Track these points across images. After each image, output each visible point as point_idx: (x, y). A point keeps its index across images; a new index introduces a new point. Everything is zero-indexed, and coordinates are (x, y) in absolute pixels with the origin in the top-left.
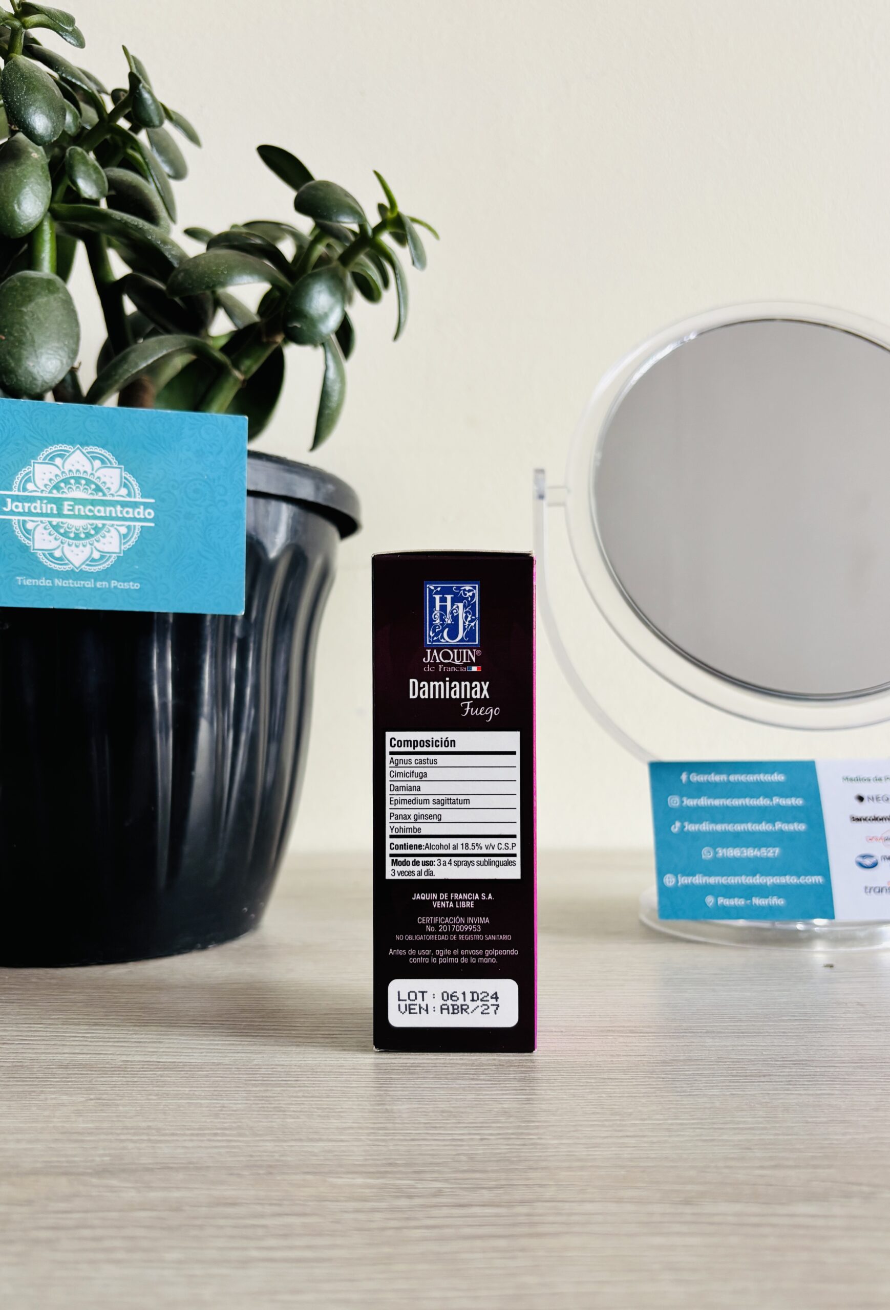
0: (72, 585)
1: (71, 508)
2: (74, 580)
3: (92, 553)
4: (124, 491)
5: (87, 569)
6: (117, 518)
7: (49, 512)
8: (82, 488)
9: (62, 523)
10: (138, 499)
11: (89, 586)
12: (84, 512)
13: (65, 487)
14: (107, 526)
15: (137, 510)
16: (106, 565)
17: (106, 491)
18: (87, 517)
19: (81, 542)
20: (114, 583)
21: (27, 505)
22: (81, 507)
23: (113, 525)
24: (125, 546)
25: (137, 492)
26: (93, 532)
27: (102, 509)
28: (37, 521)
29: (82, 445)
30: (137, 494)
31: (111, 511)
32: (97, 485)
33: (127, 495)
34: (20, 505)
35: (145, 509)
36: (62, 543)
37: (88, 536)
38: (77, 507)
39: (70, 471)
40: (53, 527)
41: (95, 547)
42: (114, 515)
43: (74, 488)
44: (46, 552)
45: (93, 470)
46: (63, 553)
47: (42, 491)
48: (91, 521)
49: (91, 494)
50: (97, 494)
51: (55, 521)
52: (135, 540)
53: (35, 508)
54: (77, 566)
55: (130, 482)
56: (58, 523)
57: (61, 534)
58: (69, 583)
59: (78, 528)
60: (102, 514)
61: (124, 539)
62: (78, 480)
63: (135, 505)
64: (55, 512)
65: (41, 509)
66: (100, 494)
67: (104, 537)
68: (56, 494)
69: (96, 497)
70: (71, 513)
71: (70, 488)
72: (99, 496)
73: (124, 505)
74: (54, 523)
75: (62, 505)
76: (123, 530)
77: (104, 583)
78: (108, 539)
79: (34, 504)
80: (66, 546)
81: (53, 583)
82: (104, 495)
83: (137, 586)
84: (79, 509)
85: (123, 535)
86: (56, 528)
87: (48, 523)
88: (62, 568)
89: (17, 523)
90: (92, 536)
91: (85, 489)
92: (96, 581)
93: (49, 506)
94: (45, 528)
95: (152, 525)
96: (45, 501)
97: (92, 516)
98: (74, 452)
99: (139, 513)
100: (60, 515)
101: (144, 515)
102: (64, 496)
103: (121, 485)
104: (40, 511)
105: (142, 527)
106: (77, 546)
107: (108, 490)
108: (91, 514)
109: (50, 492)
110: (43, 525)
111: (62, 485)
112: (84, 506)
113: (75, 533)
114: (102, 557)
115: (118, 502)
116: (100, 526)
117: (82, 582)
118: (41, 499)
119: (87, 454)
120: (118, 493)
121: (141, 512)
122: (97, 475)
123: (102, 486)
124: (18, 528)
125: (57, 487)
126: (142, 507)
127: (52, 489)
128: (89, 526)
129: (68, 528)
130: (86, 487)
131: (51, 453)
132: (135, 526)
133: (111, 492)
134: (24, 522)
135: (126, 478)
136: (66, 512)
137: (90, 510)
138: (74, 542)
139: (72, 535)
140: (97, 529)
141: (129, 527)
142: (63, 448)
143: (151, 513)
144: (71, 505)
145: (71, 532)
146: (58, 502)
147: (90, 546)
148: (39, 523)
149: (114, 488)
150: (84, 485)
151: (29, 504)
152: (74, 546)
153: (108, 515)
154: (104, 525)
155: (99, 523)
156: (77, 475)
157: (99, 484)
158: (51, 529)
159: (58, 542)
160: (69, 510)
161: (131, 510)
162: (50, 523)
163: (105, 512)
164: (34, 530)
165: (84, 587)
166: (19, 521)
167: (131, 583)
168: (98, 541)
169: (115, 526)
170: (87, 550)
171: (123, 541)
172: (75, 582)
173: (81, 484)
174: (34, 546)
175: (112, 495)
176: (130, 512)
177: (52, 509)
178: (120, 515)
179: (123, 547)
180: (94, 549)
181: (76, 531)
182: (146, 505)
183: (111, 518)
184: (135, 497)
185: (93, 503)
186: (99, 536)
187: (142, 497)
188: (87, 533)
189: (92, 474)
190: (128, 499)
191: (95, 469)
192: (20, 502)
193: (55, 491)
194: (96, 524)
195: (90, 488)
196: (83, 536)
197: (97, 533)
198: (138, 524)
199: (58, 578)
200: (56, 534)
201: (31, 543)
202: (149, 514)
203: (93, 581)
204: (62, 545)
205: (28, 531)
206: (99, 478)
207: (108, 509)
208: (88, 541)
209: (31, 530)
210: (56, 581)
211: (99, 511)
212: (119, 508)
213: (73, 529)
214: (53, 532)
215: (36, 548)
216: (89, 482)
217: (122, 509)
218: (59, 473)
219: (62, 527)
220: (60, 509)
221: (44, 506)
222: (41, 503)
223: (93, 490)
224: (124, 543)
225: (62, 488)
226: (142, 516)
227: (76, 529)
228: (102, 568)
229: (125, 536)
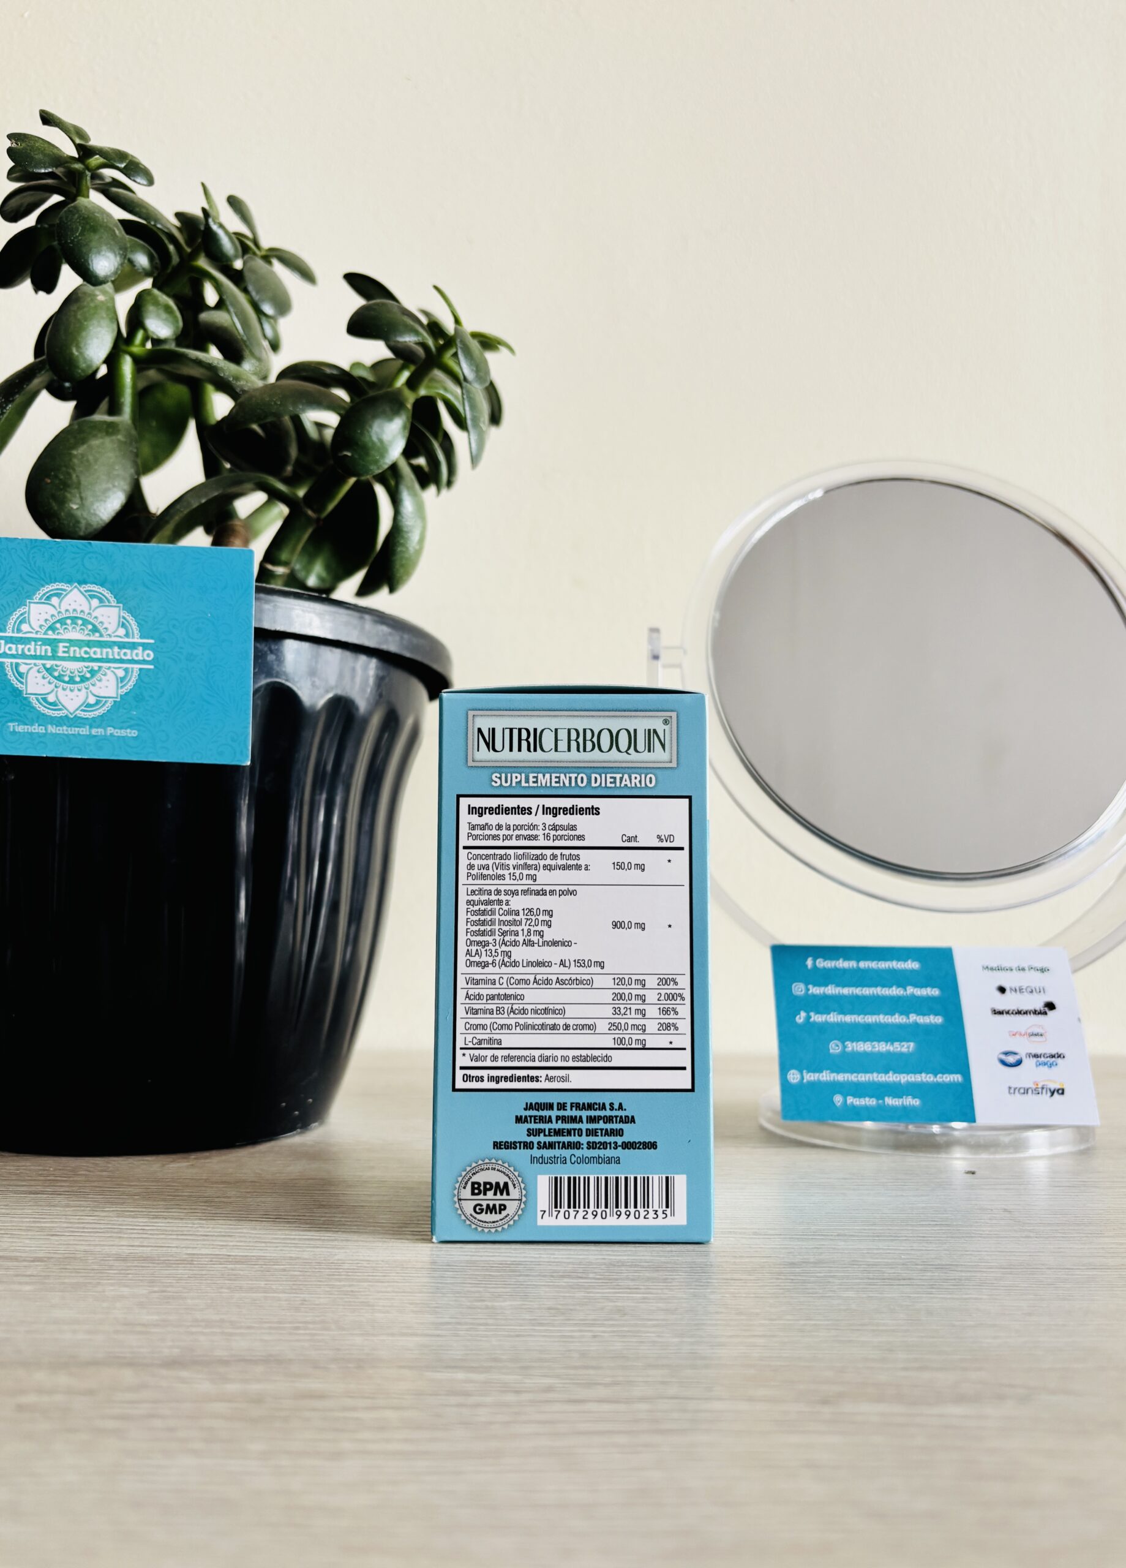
0: (66, 733)
1: (66, 649)
2: (68, 727)
3: (87, 698)
4: (122, 632)
5: (82, 714)
6: (115, 661)
7: (43, 654)
8: (78, 628)
9: (56, 666)
10: (137, 640)
11: (84, 733)
12: (80, 653)
13: (61, 627)
14: (104, 669)
15: (136, 651)
16: (101, 711)
17: (103, 631)
18: (83, 659)
19: (76, 686)
20: (110, 730)
21: (20, 647)
22: (77, 648)
23: (109, 668)
24: (122, 690)
25: (136, 632)
26: (88, 675)
27: (98, 650)
28: (30, 664)
29: (80, 583)
30: (136, 634)
31: (107, 653)
32: (94, 626)
33: (125, 635)
34: (14, 646)
35: (144, 650)
36: (56, 687)
37: (84, 679)
38: (72, 649)
39: (67, 610)
40: (47, 670)
41: (91, 691)
42: (111, 657)
43: (70, 628)
44: (39, 697)
45: (90, 609)
46: (57, 697)
47: (37, 632)
48: (87, 664)
49: (88, 634)
50: (93, 635)
51: (49, 663)
52: (133, 684)
53: (29, 650)
54: (72, 712)
55: (128, 622)
56: (52, 665)
57: (55, 678)
58: (63, 730)
59: (72, 671)
60: (99, 656)
61: (121, 682)
62: (74, 619)
63: (133, 646)
64: (50, 654)
65: (35, 651)
66: (97, 634)
67: (100, 681)
68: (51, 635)
69: (92, 638)
70: (67, 655)
71: (66, 628)
72: (96, 637)
73: (122, 646)
74: (48, 666)
75: (57, 647)
76: (121, 673)
77: (100, 730)
78: (104, 683)
79: (28, 646)
80: (60, 689)
81: (46, 729)
82: (101, 636)
83: (134, 733)
84: (75, 651)
85: (120, 678)
86: (50, 671)
87: (41, 666)
88: (56, 714)
89: (9, 666)
90: (88, 679)
91: (81, 629)
92: (91, 727)
93: (44, 648)
94: (39, 672)
95: (152, 667)
96: (40, 643)
97: (88, 658)
98: (71, 591)
99: (137, 655)
100: (54, 657)
101: (143, 656)
102: (59, 637)
103: (119, 625)
104: (33, 653)
105: (141, 669)
106: (71, 690)
107: (105, 630)
108: (86, 656)
109: (45, 633)
110: (36, 668)
111: (58, 625)
112: (80, 648)
113: (69, 676)
114: (97, 703)
115: (115, 643)
116: (96, 668)
117: (77, 729)
118: (36, 640)
119: (84, 593)
120: (116, 634)
121: (139, 654)
122: (94, 614)
123: (99, 626)
124: (10, 671)
125: (52, 628)
126: (141, 648)
127: (47, 630)
128: (85, 669)
129: (63, 671)
130: (82, 627)
131: (47, 592)
132: (132, 668)
133: (108, 633)
134: (17, 665)
135: (124, 618)
136: (60, 654)
137: (86, 652)
138: (69, 685)
139: (67, 679)
140: (93, 673)
141: (126, 670)
142: (60, 587)
143: (150, 655)
144: (66, 647)
145: (66, 675)
146: (53, 643)
147: (86, 690)
148: (32, 665)
149: (111, 629)
150: (81, 625)
151: (23, 646)
152: (68, 690)
153: (104, 657)
154: (100, 667)
155: (95, 666)
156: (74, 615)
157: (96, 624)
158: (45, 672)
159: (52, 686)
160: (64, 652)
161: (128, 651)
162: (44, 665)
163: (101, 654)
164: (27, 673)
165: (79, 734)
166: (11, 663)
167: (128, 730)
168: (93, 685)
169: (112, 669)
170: (82, 695)
171: (120, 685)
172: (69, 729)
173: (77, 625)
174: (26, 691)
175: (110, 635)
176: (129, 654)
177: (46, 651)
178: (117, 657)
179: (120, 691)
180: (90, 694)
181: (71, 675)
182: (145, 646)
183: (108, 660)
184: (133, 637)
185: (89, 644)
186: (95, 679)
187: (141, 637)
188: (82, 676)
189: (89, 614)
190: (126, 640)
191: (93, 608)
192: (13, 643)
193: (50, 632)
194: (92, 667)
195: (87, 629)
196: (78, 679)
197: (93, 676)
198: (137, 667)
199: (52, 724)
200: (50, 677)
201: (24, 686)
202: (148, 655)
203: (88, 727)
204: (56, 689)
205: (21, 675)
206: (96, 617)
207: (105, 650)
208: (82, 685)
209: (24, 673)
210: (49, 726)
211: (95, 653)
212: (116, 649)
213: (68, 672)
214: (47, 675)
215: (29, 692)
216: (85, 622)
217: (119, 650)
218: (55, 613)
219: (57, 670)
220: (54, 651)
221: (38, 647)
222: (36, 645)
223: (90, 631)
224: (122, 687)
225: (58, 629)
226: (140, 658)
227: (71, 672)
228: (98, 714)
229: (122, 679)
